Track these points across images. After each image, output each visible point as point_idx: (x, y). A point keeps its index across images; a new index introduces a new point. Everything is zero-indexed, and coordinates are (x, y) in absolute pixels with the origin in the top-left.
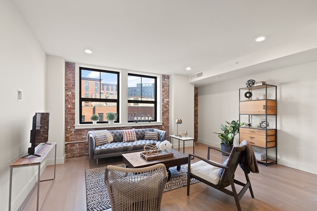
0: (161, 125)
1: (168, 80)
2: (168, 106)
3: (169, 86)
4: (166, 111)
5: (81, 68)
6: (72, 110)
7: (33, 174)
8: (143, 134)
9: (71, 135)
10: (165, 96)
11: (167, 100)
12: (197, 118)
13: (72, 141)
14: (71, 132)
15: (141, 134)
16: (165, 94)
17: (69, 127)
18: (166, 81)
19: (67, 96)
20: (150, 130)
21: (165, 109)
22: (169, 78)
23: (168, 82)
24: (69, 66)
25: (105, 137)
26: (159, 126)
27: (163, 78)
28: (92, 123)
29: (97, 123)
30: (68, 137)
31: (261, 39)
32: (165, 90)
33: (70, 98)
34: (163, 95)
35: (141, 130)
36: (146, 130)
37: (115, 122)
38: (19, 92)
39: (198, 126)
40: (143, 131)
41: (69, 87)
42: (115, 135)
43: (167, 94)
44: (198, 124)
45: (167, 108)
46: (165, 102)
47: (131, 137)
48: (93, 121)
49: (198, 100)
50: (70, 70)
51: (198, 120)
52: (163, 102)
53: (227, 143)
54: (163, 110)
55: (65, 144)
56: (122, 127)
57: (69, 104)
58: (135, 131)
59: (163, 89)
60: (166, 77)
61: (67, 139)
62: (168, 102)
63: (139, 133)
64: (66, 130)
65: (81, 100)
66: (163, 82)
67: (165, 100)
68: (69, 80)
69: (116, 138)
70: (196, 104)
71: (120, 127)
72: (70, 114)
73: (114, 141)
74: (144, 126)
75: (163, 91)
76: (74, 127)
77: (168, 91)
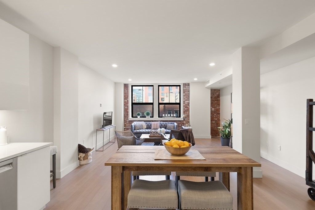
0: (182, 121)
1: (189, 87)
2: (188, 106)
3: (189, 91)
4: (187, 110)
5: (132, 86)
6: (127, 110)
7: (107, 138)
8: (166, 126)
9: (127, 124)
10: (186, 99)
11: (188, 102)
12: (219, 116)
13: (127, 127)
14: (127, 122)
15: (165, 125)
16: (186, 97)
17: (126, 119)
18: (187, 88)
19: (125, 102)
20: (171, 124)
21: (186, 109)
22: (189, 85)
23: (188, 88)
24: (126, 86)
25: (142, 126)
26: (181, 121)
27: (184, 86)
28: (137, 117)
29: (140, 117)
30: (126, 124)
31: (212, 64)
32: (186, 94)
33: (126, 103)
34: (184, 98)
35: (164, 123)
36: (168, 123)
37: (151, 117)
38: (101, 104)
39: (220, 123)
40: (166, 123)
41: (126, 97)
42: (148, 125)
43: (188, 97)
44: (220, 121)
45: (188, 108)
46: (186, 103)
47: (156, 127)
48: (138, 116)
49: (220, 100)
50: (126, 88)
51: (220, 118)
52: (184, 103)
53: (224, 136)
54: (184, 109)
55: (125, 128)
56: (155, 121)
57: (126, 106)
58: (160, 124)
59: (184, 94)
60: (187, 85)
61: (125, 125)
62: (189, 103)
63: (163, 124)
64: (125, 120)
65: (133, 104)
66: (184, 88)
67: (186, 101)
68: (126, 93)
69: (148, 127)
70: (218, 104)
71: (153, 121)
72: (126, 112)
73: (147, 128)
74: (169, 121)
75: (184, 95)
76: (128, 119)
77: (188, 95)
